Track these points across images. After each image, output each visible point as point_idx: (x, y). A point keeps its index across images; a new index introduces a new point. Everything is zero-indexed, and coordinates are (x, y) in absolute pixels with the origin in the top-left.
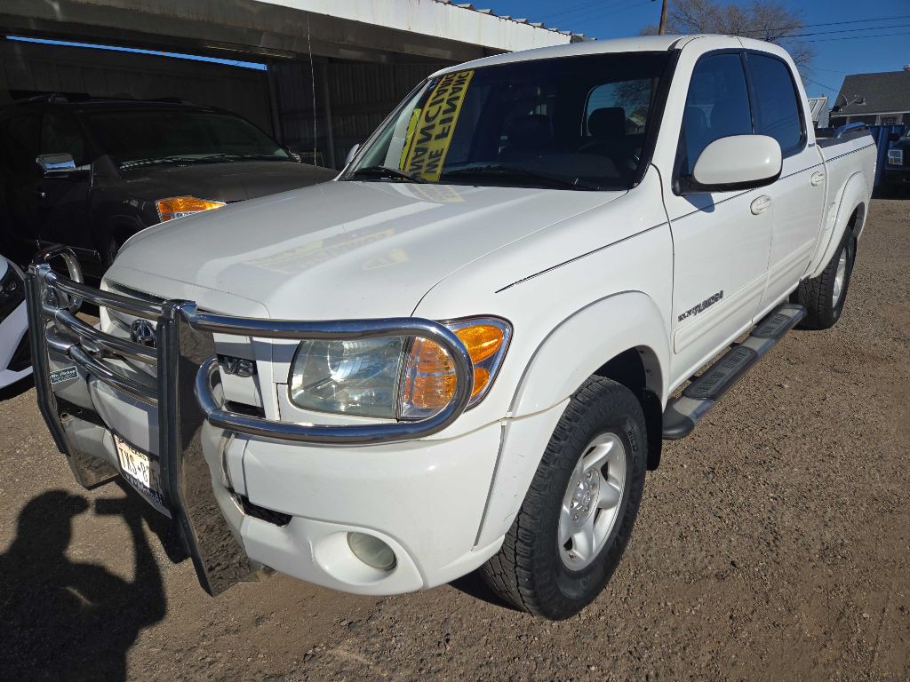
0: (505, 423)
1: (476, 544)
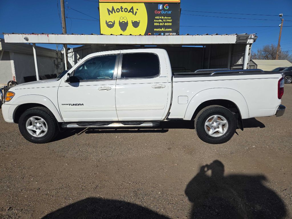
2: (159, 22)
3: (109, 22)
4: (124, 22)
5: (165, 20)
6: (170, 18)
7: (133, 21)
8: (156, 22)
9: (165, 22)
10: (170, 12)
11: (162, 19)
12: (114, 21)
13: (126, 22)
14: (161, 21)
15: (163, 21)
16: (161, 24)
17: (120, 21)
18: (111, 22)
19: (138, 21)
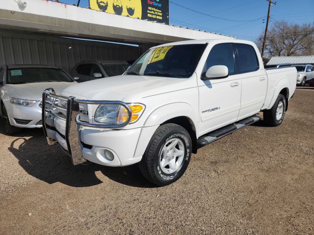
0: (142, 128)
1: (134, 156)
2: (152, 14)
3: (101, 2)
4: (118, 6)
5: (157, 13)
6: (160, 11)
7: (128, 8)
8: (149, 13)
9: (157, 15)
10: (160, 5)
11: (154, 11)
12: (107, 3)
13: (121, 6)
14: (154, 13)
15: (155, 13)
16: (154, 17)
17: (113, 4)
18: (103, 3)
19: (133, 9)
